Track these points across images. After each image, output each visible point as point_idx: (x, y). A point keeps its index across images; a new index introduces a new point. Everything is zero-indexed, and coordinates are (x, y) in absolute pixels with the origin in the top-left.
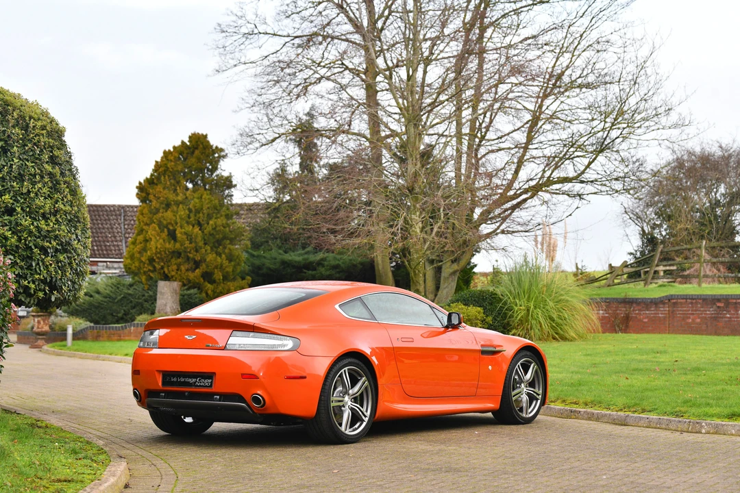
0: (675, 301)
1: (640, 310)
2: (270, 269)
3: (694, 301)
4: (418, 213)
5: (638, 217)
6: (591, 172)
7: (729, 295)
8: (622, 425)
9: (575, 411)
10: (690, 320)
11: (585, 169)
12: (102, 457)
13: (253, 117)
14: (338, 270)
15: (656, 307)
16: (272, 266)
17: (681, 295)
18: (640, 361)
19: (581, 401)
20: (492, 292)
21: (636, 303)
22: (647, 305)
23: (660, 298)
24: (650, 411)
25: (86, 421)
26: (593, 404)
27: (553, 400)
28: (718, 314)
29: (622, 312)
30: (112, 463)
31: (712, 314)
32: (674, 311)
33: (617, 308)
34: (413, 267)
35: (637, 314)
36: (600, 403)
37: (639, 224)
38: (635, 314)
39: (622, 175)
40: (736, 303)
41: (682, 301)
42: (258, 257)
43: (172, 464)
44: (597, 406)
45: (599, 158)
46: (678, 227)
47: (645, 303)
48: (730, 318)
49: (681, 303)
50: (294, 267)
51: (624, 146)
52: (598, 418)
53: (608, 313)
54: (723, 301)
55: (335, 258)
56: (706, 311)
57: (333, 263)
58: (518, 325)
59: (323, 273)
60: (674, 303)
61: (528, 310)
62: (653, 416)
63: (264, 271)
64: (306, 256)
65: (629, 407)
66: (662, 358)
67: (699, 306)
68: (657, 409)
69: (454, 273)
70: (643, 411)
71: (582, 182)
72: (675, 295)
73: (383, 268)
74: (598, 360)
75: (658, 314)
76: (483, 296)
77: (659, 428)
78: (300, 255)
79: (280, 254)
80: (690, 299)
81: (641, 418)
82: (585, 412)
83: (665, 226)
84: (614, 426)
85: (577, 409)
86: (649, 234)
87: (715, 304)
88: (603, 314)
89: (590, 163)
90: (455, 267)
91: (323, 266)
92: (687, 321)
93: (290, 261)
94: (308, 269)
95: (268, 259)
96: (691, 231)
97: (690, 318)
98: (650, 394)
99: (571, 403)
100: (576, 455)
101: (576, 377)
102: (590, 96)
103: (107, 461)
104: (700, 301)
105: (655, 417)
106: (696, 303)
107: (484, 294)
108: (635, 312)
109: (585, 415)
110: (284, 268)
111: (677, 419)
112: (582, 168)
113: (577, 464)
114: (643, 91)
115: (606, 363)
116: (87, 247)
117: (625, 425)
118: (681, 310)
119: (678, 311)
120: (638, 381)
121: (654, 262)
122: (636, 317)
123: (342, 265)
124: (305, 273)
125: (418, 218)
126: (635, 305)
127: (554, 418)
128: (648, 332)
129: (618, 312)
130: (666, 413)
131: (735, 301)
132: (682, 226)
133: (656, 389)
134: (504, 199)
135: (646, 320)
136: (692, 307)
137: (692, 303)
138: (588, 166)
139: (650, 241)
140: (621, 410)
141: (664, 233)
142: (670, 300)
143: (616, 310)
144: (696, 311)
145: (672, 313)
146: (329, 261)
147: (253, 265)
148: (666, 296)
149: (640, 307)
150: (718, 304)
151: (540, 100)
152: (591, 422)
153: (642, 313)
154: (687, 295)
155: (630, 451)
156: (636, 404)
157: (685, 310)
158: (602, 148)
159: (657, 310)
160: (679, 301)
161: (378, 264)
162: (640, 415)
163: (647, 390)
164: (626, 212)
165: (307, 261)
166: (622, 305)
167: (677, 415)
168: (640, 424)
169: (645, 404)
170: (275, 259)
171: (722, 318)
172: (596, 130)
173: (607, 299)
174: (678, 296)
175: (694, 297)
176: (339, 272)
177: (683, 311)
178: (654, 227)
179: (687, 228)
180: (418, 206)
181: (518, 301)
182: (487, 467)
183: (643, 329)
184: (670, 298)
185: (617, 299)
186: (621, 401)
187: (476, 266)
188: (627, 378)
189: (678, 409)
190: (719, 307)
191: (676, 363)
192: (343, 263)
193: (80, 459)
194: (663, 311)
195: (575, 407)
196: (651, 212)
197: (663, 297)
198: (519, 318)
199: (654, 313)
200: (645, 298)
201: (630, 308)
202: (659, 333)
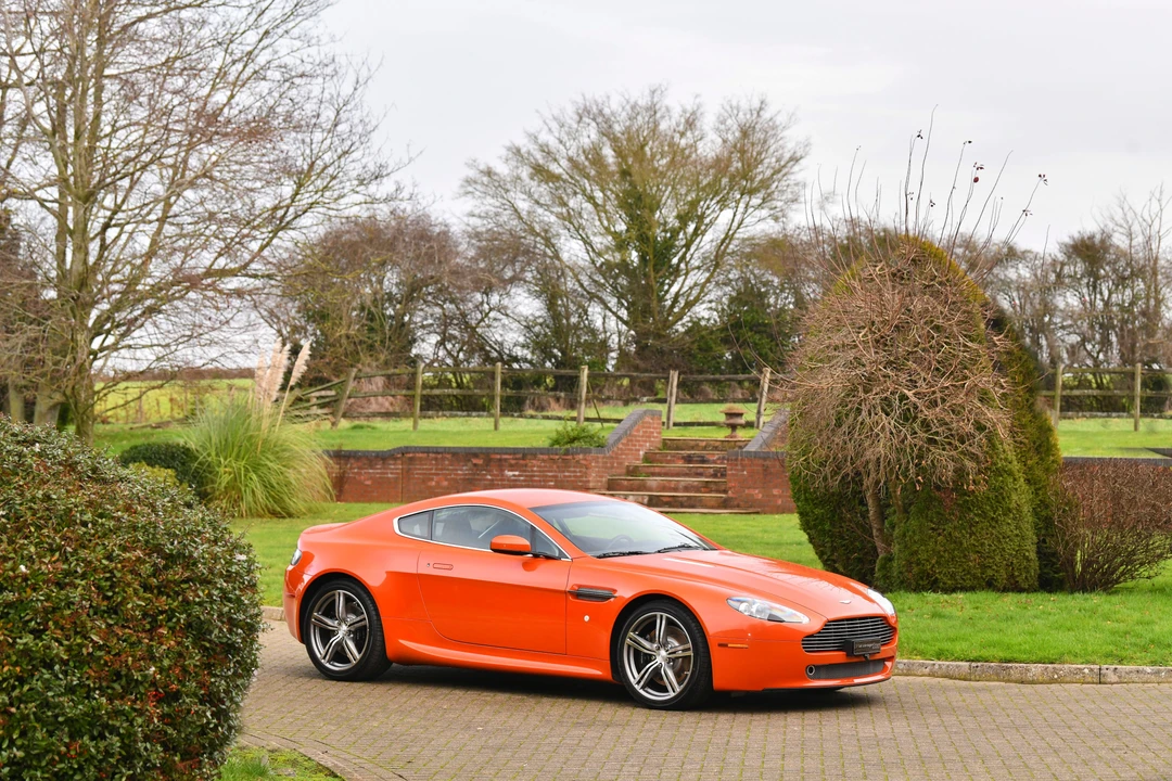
0: (411, 455)
1: (359, 468)
3: (440, 456)
6: (260, 261)
7: (490, 448)
10: (434, 483)
11: (255, 257)
15: (384, 464)
17: (420, 448)
20: (183, 447)
21: (354, 457)
22: (371, 461)
23: (391, 451)
28: (474, 474)
31: (466, 475)
32: (410, 469)
35: (356, 473)
38: (353, 473)
40: (500, 460)
41: (421, 455)
47: (367, 458)
48: (492, 480)
49: (421, 458)
54: (482, 456)
56: (457, 470)
60: (411, 459)
67: (447, 462)
71: (254, 276)
72: (411, 447)
75: (387, 473)
76: (173, 453)
80: (433, 453)
87: (469, 460)
89: (263, 248)
92: (429, 484)
96: (356, 340)
97: (432, 479)
104: (449, 456)
106: (443, 459)
107: (174, 450)
108: (353, 470)
118: (419, 469)
119: (416, 469)
122: (354, 478)
126: (352, 461)
128: (372, 500)
131: (498, 457)
135: (368, 483)
136: (436, 464)
137: (436, 459)
138: (258, 253)
142: (405, 455)
144: (442, 469)
145: (407, 472)
148: (399, 448)
149: (360, 464)
150: (475, 461)
153: (363, 471)
154: (428, 448)
157: (426, 469)
159: (384, 469)
160: (417, 455)
166: (335, 460)
171: (480, 480)
174: (416, 448)
175: (440, 450)
177: (423, 469)
181: (222, 460)
183: (363, 495)
184: (404, 452)
185: (328, 452)
190: (475, 465)
194: (394, 470)
196: (292, 308)
197: (394, 450)
198: (223, 485)
199: (381, 473)
200: (368, 452)
201: (346, 464)
202: (388, 501)
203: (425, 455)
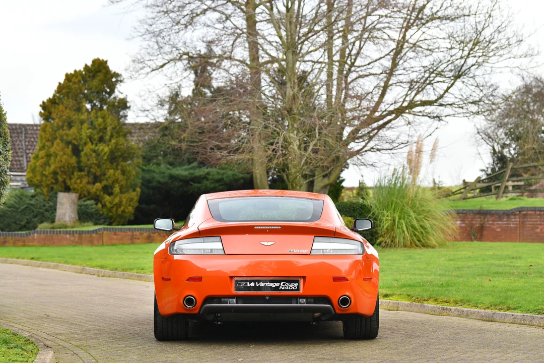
0: (525, 212)
1: (493, 221)
2: (159, 182)
3: (542, 213)
4: (295, 132)
5: (490, 137)
6: (450, 95)
8: (489, 321)
9: (446, 309)
10: (539, 230)
11: (444, 93)
12: (30, 347)
13: (145, 44)
14: (220, 183)
15: (508, 218)
16: (162, 180)
17: (530, 208)
18: (500, 266)
19: (452, 300)
20: (361, 204)
21: (490, 214)
22: (500, 216)
23: (512, 210)
24: (514, 309)
25: (8, 316)
26: (463, 302)
27: (426, 299)
29: (477, 222)
30: (40, 352)
32: (524, 221)
33: (473, 219)
34: (291, 181)
35: (491, 224)
36: (469, 301)
37: (490, 143)
38: (489, 224)
39: (477, 99)
41: (531, 212)
42: (149, 171)
43: (93, 354)
44: (467, 304)
45: (456, 83)
46: (526, 147)
47: (498, 214)
49: (531, 215)
50: (181, 180)
51: (479, 72)
52: (467, 316)
53: (465, 224)
55: (218, 173)
57: (217, 177)
58: (385, 234)
59: (208, 185)
60: (525, 215)
61: (394, 221)
62: (518, 314)
63: (154, 184)
64: (192, 171)
65: (495, 305)
66: (519, 263)
68: (521, 307)
69: (325, 187)
70: (509, 309)
71: (441, 105)
72: (525, 208)
73: (261, 182)
74: (460, 264)
75: (510, 224)
77: (523, 324)
78: (186, 170)
79: (168, 169)
80: (538, 211)
81: (506, 316)
82: (455, 310)
83: (514, 146)
84: (482, 322)
85: (448, 307)
86: (499, 152)
88: (460, 224)
89: (448, 88)
90: (326, 181)
91: (207, 179)
92: (536, 230)
93: (178, 175)
94: (194, 182)
95: (157, 173)
96: (538, 151)
97: (538, 228)
98: (513, 294)
99: (442, 301)
100: (453, 347)
101: (444, 279)
102: (449, 27)
103: (35, 350)
105: (519, 314)
106: (543, 215)
107: (355, 206)
108: (489, 222)
109: (455, 312)
110: (172, 182)
111: (539, 316)
112: (442, 92)
113: (456, 354)
114: (497, 23)
115: (469, 267)
116: (7, 159)
117: (492, 321)
118: (530, 221)
119: (528, 221)
120: (501, 283)
121: (505, 177)
122: (490, 227)
123: (225, 179)
124: (192, 185)
125: (295, 136)
126: (488, 216)
127: (427, 315)
128: (500, 240)
129: (474, 222)
130: (529, 310)
132: (530, 146)
133: (517, 290)
134: (371, 120)
135: (498, 230)
136: (541, 218)
137: (540, 215)
138: (446, 91)
139: (500, 159)
140: (488, 308)
141: (513, 152)
142: (521, 212)
143: (472, 221)
144: (543, 222)
145: (522, 223)
146: (213, 175)
147: (143, 178)
148: (517, 208)
149: (493, 218)
151: (403, 30)
152: (461, 319)
153: (495, 223)
154: (535, 208)
155: (501, 343)
156: (501, 303)
157: (534, 221)
158: (459, 75)
159: (508, 221)
160: (529, 212)
161: (256, 178)
162: (506, 312)
163: (509, 290)
164: (478, 133)
165: (193, 176)
166: (477, 216)
167: (539, 313)
168: (505, 321)
169: (510, 303)
170: (164, 173)
172: (454, 57)
173: (464, 210)
174: (528, 208)
175: (542, 209)
176: (221, 185)
177: (532, 221)
178: (504, 146)
179: (534, 148)
180: (295, 126)
181: (385, 212)
182: (375, 357)
183: (496, 238)
184: (520, 210)
185: (472, 211)
186: (488, 300)
187: (343, 180)
188: (490, 280)
189: (540, 307)
191: (531, 267)
192: (227, 178)
193: (12, 348)
194: (514, 222)
195: (446, 306)
196: (501, 132)
197: (515, 209)
198: (385, 227)
199: (506, 224)
200: (498, 210)
201: (485, 219)
202: (511, 241)
203: (534, 212)
